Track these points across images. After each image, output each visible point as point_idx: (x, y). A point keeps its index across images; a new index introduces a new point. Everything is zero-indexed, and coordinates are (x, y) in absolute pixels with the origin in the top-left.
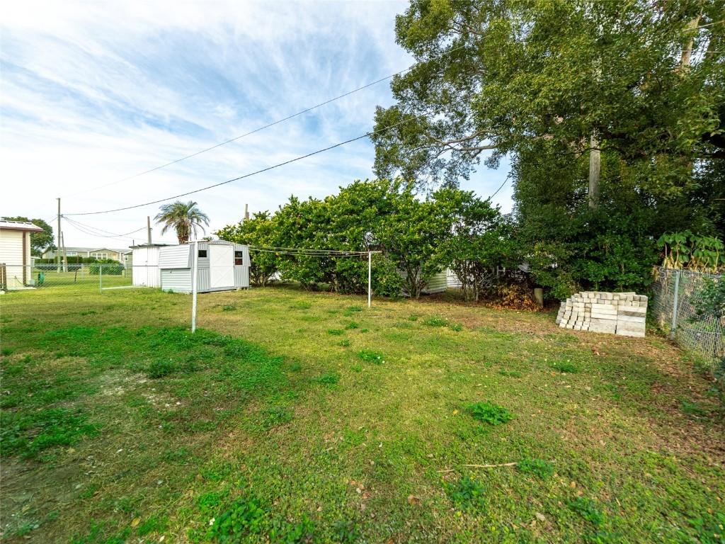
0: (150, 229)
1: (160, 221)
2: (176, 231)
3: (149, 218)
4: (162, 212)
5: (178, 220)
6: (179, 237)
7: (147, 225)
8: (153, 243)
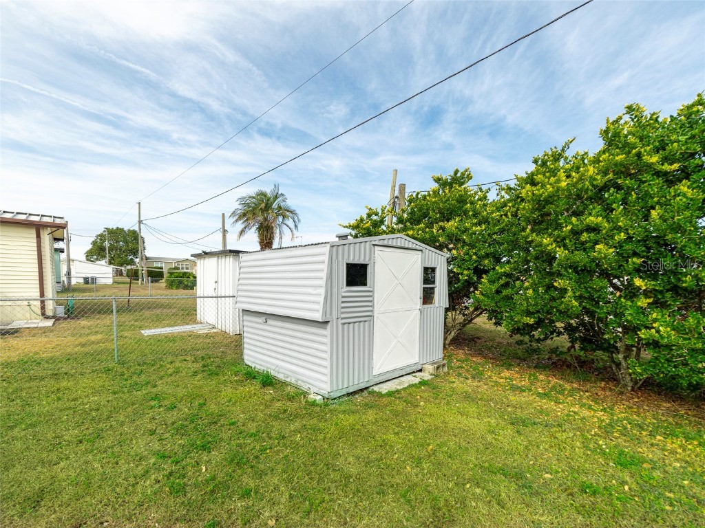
0: (225, 231)
1: (237, 221)
2: (257, 234)
3: (223, 215)
4: (240, 207)
5: (260, 218)
6: (261, 243)
7: (221, 226)
8: (228, 248)
